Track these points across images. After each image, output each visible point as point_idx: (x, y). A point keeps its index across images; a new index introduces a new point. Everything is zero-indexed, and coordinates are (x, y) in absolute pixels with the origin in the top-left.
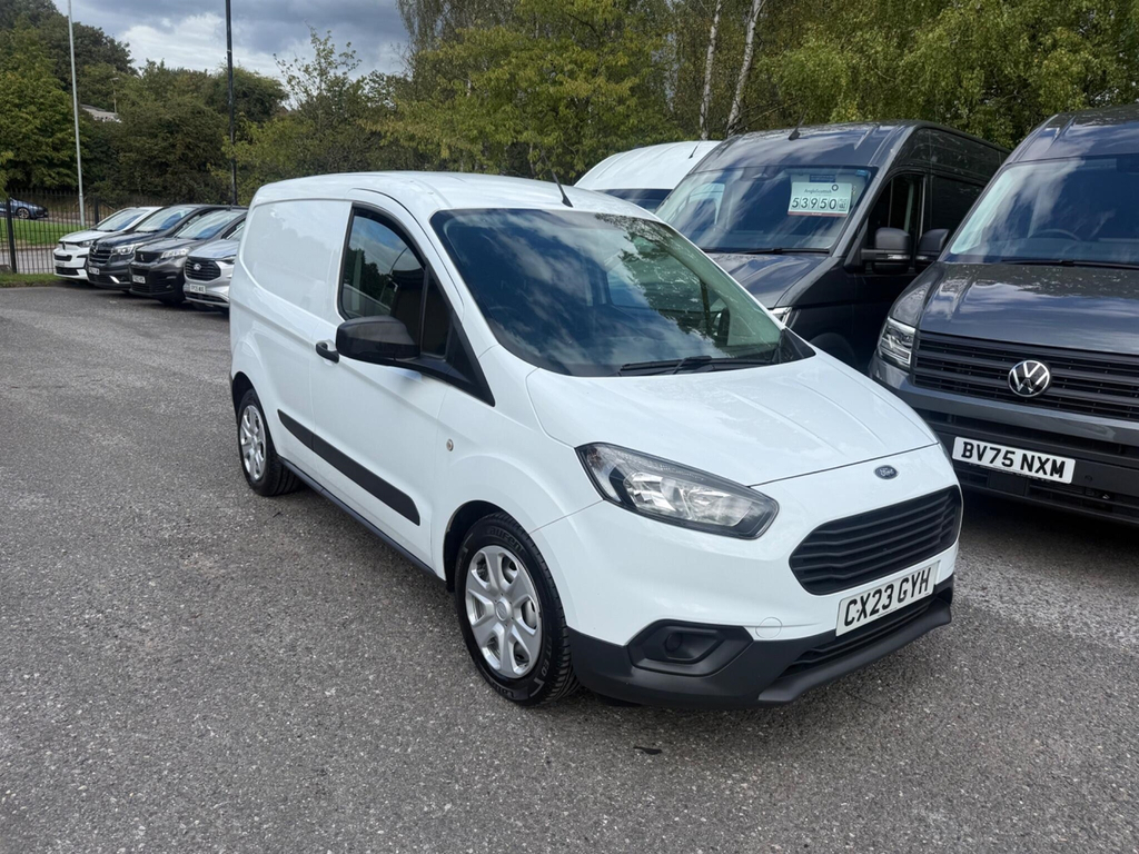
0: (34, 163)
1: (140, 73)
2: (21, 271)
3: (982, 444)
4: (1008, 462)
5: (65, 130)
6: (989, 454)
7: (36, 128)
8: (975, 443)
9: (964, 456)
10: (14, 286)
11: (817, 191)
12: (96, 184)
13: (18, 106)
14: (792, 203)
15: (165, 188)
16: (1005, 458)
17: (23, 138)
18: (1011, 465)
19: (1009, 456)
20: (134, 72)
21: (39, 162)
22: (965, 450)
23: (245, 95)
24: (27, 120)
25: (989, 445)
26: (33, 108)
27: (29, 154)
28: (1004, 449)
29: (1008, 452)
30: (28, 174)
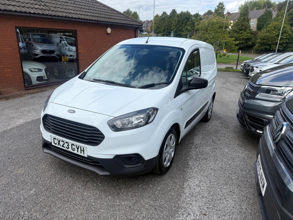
0: (272, 44)
2: (238, 69)
5: (284, 35)
7: (276, 35)
10: (230, 72)
12: (288, 49)
13: (273, 30)
17: (272, 38)
21: (274, 44)
24: (274, 33)
26: (277, 30)
27: (272, 42)
30: (270, 47)
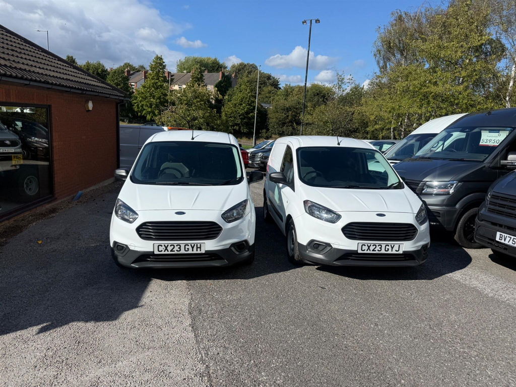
1: (282, 88)
3: (506, 235)
4: (514, 243)
6: (508, 239)
7: (245, 112)
8: (503, 234)
9: (500, 239)
11: (492, 136)
13: (240, 104)
14: (481, 141)
15: (283, 132)
16: (513, 241)
17: (240, 116)
18: (514, 244)
19: (514, 240)
20: (280, 88)
21: (244, 124)
22: (500, 237)
23: (318, 94)
24: (242, 109)
25: (508, 235)
26: (244, 105)
28: (513, 237)
29: (514, 239)
